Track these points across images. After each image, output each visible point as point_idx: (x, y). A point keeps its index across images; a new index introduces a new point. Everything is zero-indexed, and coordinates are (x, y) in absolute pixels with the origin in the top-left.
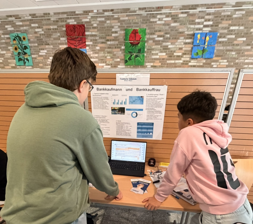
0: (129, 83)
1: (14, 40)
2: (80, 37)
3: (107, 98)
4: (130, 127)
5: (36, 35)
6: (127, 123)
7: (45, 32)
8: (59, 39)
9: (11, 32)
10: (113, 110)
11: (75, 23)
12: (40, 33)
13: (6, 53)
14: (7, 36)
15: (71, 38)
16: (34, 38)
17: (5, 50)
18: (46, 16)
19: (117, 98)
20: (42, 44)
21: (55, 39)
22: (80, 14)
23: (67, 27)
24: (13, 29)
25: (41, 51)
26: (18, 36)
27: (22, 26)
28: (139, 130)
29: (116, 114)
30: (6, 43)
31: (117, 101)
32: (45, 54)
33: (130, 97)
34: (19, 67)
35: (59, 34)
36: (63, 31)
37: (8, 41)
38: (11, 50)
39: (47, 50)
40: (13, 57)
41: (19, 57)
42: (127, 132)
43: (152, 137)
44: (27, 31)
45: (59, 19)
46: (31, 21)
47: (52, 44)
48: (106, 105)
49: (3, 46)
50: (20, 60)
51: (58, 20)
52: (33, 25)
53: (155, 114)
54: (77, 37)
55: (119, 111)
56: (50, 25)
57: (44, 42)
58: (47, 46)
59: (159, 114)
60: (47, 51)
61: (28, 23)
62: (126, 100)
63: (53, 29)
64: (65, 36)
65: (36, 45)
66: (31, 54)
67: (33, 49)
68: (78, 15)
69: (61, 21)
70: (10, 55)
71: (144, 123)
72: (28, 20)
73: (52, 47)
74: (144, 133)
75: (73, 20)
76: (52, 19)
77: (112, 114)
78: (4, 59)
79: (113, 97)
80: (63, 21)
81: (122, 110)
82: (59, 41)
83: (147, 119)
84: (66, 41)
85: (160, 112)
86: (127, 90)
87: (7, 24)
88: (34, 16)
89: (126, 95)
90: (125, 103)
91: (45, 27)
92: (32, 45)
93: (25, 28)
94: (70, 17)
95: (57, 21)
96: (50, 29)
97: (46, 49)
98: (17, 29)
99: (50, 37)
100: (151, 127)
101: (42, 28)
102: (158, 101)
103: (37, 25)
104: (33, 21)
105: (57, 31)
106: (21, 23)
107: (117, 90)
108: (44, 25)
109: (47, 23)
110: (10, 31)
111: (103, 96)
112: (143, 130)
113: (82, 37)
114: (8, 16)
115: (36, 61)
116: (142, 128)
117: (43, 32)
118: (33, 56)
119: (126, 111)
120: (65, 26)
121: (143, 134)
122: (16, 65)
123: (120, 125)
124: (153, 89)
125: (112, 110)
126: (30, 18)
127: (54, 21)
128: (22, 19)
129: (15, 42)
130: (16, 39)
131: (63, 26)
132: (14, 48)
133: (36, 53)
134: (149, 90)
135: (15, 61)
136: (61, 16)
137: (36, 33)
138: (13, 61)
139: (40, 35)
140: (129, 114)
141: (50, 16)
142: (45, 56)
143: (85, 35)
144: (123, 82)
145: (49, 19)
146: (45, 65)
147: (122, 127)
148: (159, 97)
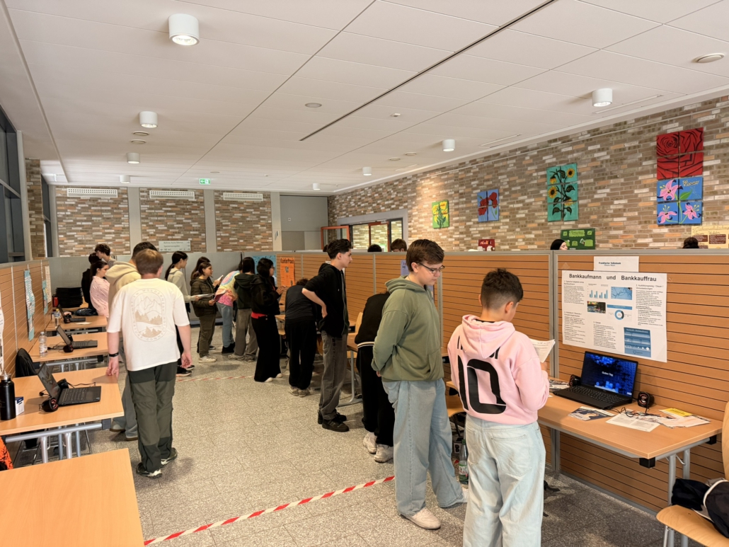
0: (610, 268)
1: (553, 177)
2: (690, 153)
3: (581, 288)
4: (614, 335)
5: (595, 164)
6: (610, 328)
7: (611, 156)
8: (641, 164)
9: (551, 165)
10: (590, 305)
11: (681, 129)
12: (602, 159)
13: (535, 201)
14: (543, 173)
15: (666, 158)
16: (589, 169)
17: (534, 197)
18: (618, 128)
19: (595, 289)
20: (604, 179)
21: (630, 165)
22: (694, 111)
23: (660, 139)
24: (554, 160)
25: (599, 191)
26: (561, 171)
27: (572, 152)
28: (628, 341)
29: (594, 312)
30: (538, 185)
31: (594, 293)
32: (605, 195)
33: (613, 288)
34: (551, 223)
35: (641, 156)
36: (651, 148)
37: (543, 180)
38: (544, 195)
39: (612, 187)
40: (545, 208)
41: (556, 206)
42: (609, 341)
43: (650, 357)
44: (579, 159)
45: (645, 127)
46: (589, 142)
47: (623, 176)
48: (581, 297)
49: (533, 189)
50: (556, 210)
51: (642, 129)
52: (590, 148)
53: (651, 317)
54: (681, 154)
55: (597, 308)
56: (625, 141)
57: (606, 174)
58: (612, 181)
59: (656, 317)
60: (612, 190)
61: (583, 146)
62: (607, 291)
63: (629, 148)
64: (654, 157)
65: (592, 180)
66: (579, 199)
67: (584, 190)
68: (688, 112)
69: (649, 131)
70: (541, 203)
71: (635, 329)
72: (583, 141)
73: (622, 180)
74: (637, 346)
75: (677, 124)
76: (630, 131)
77: (589, 311)
78: (529, 211)
79: (590, 286)
80: (653, 130)
81: (601, 307)
82: (640, 168)
83: (639, 324)
84: (656, 166)
85: (658, 313)
86: (608, 278)
87: (547, 154)
88: (596, 132)
89: (607, 286)
90: (606, 296)
91: (612, 148)
92: (583, 182)
93: (575, 155)
94: (668, 120)
95: (640, 133)
96: (624, 149)
97: (609, 186)
98: (562, 159)
99: (622, 163)
100: (646, 337)
101: (608, 149)
102: (654, 295)
103: (598, 146)
104: (593, 140)
105: (637, 149)
106: (570, 149)
107: (595, 277)
108: (611, 144)
109: (619, 139)
110: (549, 164)
111: (576, 285)
112: (634, 342)
113: (693, 153)
114: (550, 142)
115: (585, 210)
116: (632, 338)
117: (608, 157)
118: (581, 202)
119: (607, 308)
120: (655, 139)
121: (634, 348)
122: (546, 220)
123: (599, 329)
124: (646, 278)
125: (588, 305)
126: (588, 136)
127: (633, 134)
128: (574, 141)
129: (552, 182)
130: (556, 176)
131: (651, 140)
132: (550, 191)
133: (587, 196)
134: (639, 279)
135: (546, 213)
136: (649, 122)
137: (594, 160)
138: (544, 213)
139: (602, 162)
140: (611, 314)
141: (626, 126)
142: (606, 199)
143: (703, 148)
144: (603, 267)
145: (625, 132)
146: (603, 216)
147: (602, 332)
148: (655, 289)
